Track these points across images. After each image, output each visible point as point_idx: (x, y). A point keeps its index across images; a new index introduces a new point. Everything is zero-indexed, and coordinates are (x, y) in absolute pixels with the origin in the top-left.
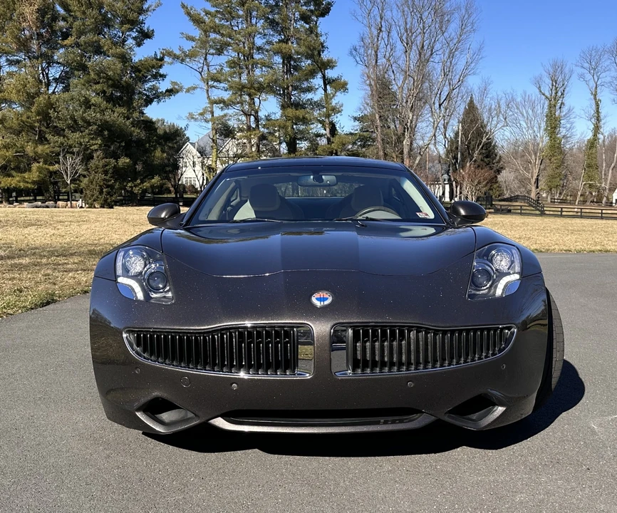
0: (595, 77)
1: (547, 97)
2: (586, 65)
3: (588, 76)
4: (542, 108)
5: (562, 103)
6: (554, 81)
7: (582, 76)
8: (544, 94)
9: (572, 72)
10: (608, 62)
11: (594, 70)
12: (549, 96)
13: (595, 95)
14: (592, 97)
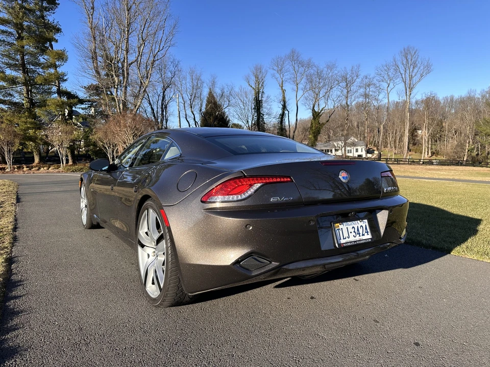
0: (281, 75)
1: (253, 88)
2: (275, 68)
3: (278, 75)
4: (251, 96)
5: (263, 92)
6: (257, 77)
7: (273, 76)
8: (251, 87)
9: (267, 71)
10: (288, 66)
11: (280, 71)
12: (255, 88)
13: (282, 87)
14: (280, 88)
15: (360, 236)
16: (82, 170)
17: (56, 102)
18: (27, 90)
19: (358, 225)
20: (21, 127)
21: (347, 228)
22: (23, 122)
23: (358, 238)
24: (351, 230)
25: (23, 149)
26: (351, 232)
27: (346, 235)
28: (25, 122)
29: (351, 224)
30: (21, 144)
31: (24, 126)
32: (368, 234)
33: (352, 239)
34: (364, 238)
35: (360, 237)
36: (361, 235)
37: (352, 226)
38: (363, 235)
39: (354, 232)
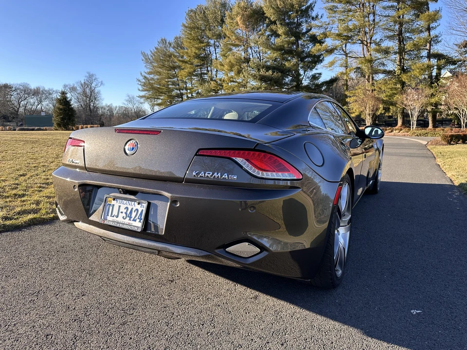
15: (130, 220)
16: (426, 135)
17: (421, 66)
18: (400, 58)
19: (133, 207)
20: (387, 93)
21: (120, 206)
22: (389, 88)
23: (127, 221)
24: (122, 209)
25: (385, 113)
26: (122, 212)
27: (115, 212)
28: (390, 88)
29: (126, 204)
30: (384, 109)
31: (389, 92)
32: (140, 222)
33: (120, 219)
34: (134, 223)
35: (129, 222)
36: (132, 219)
37: (126, 206)
38: (134, 220)
39: (126, 213)
